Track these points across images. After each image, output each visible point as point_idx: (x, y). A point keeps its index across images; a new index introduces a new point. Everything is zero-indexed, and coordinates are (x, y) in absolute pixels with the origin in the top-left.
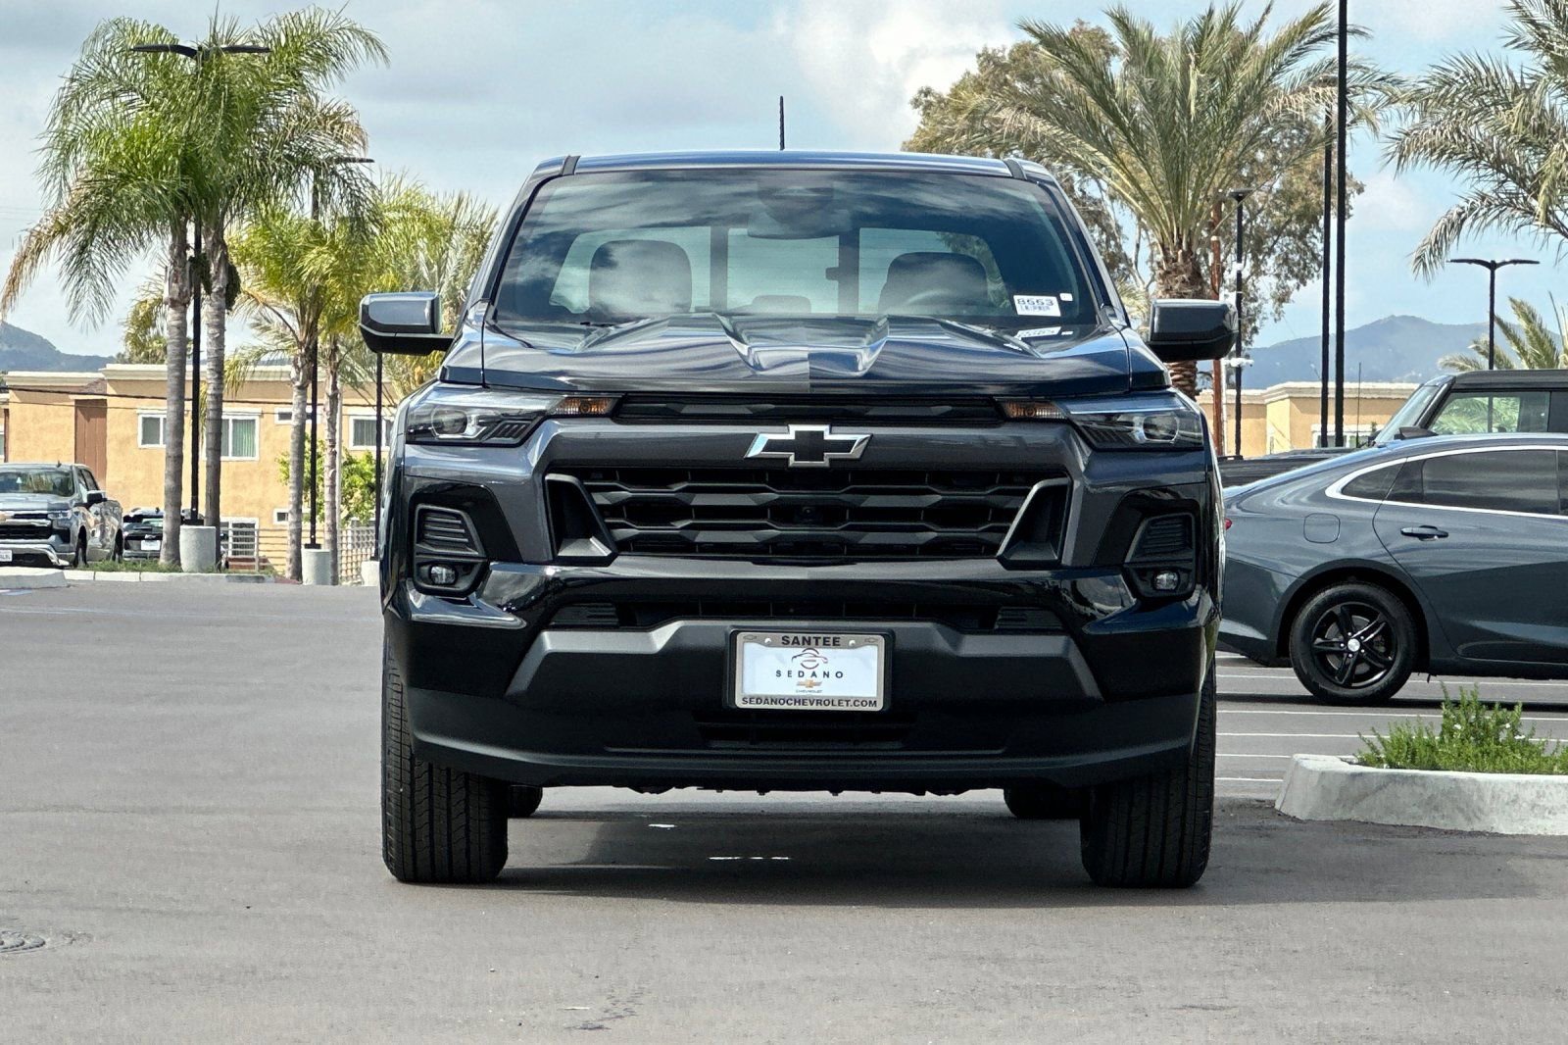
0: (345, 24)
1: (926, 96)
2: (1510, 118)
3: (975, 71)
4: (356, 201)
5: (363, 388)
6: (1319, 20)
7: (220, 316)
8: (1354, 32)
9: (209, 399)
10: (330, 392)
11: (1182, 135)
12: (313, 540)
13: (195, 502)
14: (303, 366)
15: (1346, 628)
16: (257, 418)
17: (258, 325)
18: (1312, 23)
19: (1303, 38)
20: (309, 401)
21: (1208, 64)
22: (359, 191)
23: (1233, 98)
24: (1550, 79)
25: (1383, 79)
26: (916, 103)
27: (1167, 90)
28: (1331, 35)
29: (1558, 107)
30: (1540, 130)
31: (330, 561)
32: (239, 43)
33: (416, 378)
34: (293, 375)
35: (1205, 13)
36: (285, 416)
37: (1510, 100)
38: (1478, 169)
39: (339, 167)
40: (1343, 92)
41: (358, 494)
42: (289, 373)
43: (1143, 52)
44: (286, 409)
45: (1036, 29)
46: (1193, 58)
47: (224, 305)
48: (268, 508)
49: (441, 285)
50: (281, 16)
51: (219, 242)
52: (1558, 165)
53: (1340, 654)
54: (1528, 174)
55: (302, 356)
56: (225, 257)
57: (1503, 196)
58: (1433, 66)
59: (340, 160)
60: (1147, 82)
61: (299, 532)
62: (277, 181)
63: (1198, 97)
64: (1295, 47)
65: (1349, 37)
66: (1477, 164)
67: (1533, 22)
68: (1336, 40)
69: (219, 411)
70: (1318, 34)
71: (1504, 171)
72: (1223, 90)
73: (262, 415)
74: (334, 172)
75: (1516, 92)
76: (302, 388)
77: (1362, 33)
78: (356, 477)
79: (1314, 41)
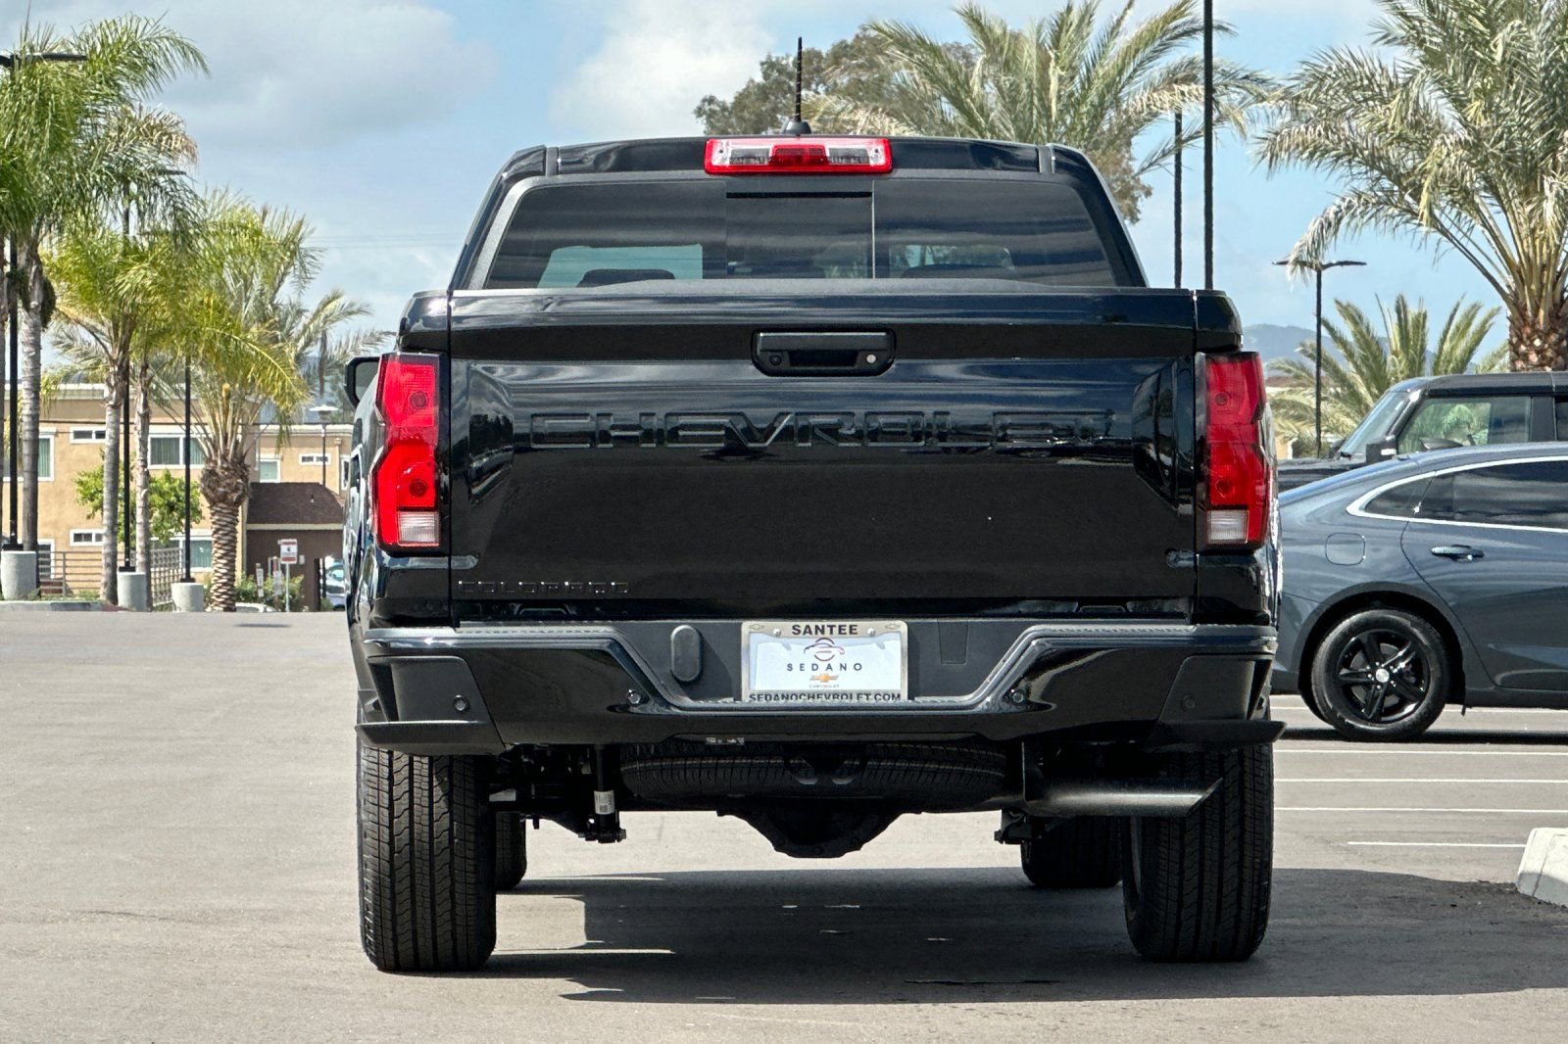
0: (164, 33)
1: (709, 104)
2: (1390, 113)
3: (759, 79)
4: (179, 214)
5: (169, 407)
6: (1182, 14)
7: (36, 333)
8: (1220, 28)
9: (25, 419)
10: (141, 411)
11: (1041, 135)
12: (127, 564)
13: (14, 527)
14: (116, 384)
15: (1374, 658)
16: (52, 437)
17: (60, 343)
18: (1175, 18)
19: (1164, 34)
20: (122, 420)
21: (1067, 61)
22: (182, 203)
23: (1093, 97)
24: (1428, 72)
25: (1246, 77)
26: (699, 112)
27: (1024, 90)
28: (1194, 31)
29: (1433, 102)
30: (1416, 126)
31: (144, 585)
32: (55, 51)
33: (224, 394)
34: (106, 394)
35: (1063, 10)
36: (101, 435)
37: (1385, 94)
38: (1351, 167)
39: (161, 179)
40: (1209, 89)
41: (156, 514)
42: (102, 392)
43: (999, 48)
44: (100, 428)
45: (886, 29)
46: (1053, 56)
47: (40, 322)
48: (63, 529)
49: (247, 300)
50: (97, 24)
51: (33, 257)
52: (1439, 161)
53: (1367, 685)
54: (1402, 171)
55: (115, 374)
56: (39, 271)
57: (1380, 194)
58: (1303, 63)
59: (163, 172)
60: (1006, 80)
61: (114, 555)
62: (97, 195)
63: (1059, 98)
64: (1157, 43)
65: (1215, 34)
66: (1350, 161)
67: (1404, 15)
68: (1200, 37)
69: (35, 431)
70: (1180, 30)
71: (1379, 169)
72: (1083, 88)
73: (56, 434)
74: (156, 184)
75: (1391, 88)
76: (115, 407)
77: (1226, 30)
78: (155, 497)
79: (1177, 37)
